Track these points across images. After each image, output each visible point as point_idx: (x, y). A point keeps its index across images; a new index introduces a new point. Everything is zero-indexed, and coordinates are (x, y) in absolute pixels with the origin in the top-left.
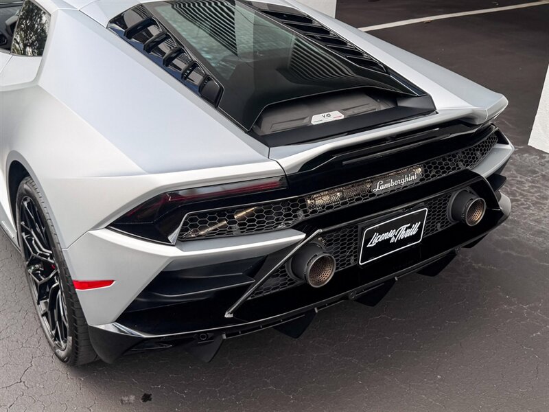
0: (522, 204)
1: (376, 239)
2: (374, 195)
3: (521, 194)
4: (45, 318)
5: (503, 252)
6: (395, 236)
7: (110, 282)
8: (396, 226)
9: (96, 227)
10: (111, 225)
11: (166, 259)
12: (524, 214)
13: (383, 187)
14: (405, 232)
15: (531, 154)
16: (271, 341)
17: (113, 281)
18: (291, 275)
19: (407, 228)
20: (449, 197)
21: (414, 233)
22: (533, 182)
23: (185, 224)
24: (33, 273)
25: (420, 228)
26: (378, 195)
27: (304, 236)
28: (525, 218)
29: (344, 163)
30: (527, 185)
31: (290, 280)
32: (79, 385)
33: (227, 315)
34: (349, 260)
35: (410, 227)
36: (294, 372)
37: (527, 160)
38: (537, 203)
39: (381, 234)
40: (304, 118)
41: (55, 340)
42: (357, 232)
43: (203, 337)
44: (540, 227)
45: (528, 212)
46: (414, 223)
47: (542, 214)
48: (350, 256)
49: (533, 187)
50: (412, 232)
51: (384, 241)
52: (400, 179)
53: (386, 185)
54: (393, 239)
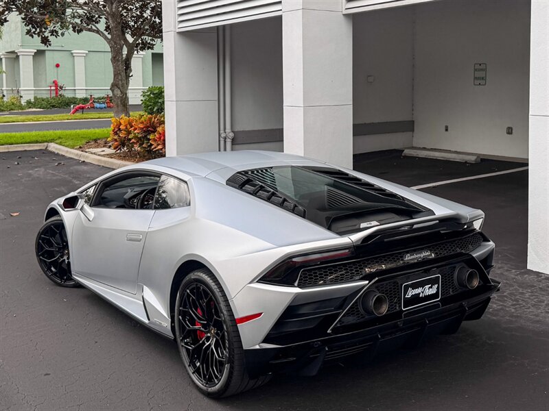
1: (411, 293)
2: (405, 262)
3: (522, 300)
5: (509, 334)
6: (423, 293)
7: (259, 315)
8: (422, 284)
9: (251, 283)
10: (260, 280)
12: (525, 312)
13: (410, 258)
14: (429, 290)
15: (530, 275)
17: (261, 314)
18: (362, 311)
19: (429, 288)
20: (454, 270)
21: (435, 292)
22: (532, 292)
23: (301, 276)
25: (438, 288)
27: (367, 282)
28: (526, 314)
29: (385, 240)
30: (527, 295)
31: (362, 315)
33: (329, 331)
34: (396, 306)
35: (431, 287)
37: (527, 279)
38: (535, 305)
39: (413, 289)
40: (355, 225)
42: (398, 283)
43: (316, 344)
44: (538, 318)
45: (528, 310)
46: (433, 284)
47: (539, 311)
48: (396, 303)
49: (532, 296)
50: (433, 291)
51: (416, 294)
52: (420, 253)
53: (412, 257)
54: (421, 294)
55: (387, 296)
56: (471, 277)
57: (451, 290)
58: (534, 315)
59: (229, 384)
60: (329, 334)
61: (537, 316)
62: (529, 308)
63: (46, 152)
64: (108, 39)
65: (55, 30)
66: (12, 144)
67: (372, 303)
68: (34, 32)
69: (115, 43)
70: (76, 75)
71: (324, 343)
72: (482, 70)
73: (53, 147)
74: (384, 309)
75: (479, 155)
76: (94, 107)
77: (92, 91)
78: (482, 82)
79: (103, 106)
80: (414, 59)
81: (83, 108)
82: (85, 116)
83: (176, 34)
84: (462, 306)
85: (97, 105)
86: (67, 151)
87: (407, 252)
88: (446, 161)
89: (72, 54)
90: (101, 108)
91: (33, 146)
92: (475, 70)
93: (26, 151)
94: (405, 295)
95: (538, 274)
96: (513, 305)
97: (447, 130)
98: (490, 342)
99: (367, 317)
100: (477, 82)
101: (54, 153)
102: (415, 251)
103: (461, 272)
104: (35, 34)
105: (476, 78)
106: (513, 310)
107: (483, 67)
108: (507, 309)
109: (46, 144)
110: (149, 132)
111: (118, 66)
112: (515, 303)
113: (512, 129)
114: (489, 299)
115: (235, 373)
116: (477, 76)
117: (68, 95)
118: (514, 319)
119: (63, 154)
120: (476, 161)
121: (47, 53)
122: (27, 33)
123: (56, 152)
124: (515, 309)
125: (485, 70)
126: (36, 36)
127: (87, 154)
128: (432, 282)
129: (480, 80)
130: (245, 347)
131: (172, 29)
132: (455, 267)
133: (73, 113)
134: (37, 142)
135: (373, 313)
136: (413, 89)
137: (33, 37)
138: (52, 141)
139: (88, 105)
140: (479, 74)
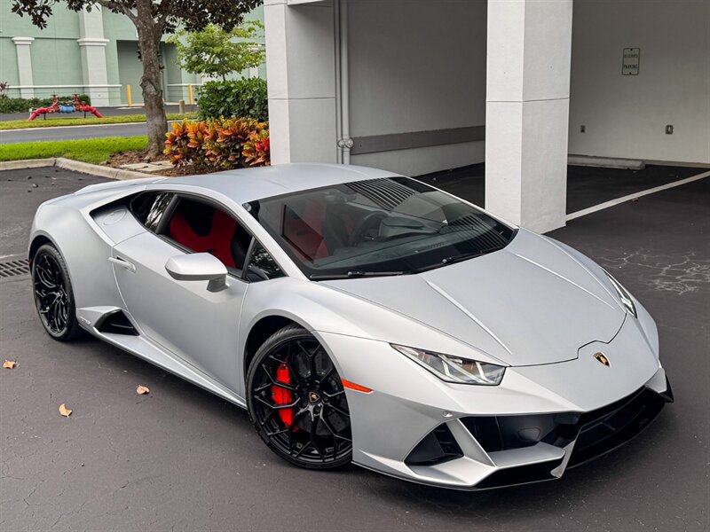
63: (56, 169)
64: (135, 17)
65: (47, 7)
66: (9, 160)
68: (23, 9)
69: (144, 22)
70: (20, 69)
72: (633, 56)
73: (64, 162)
75: (643, 161)
76: (58, 111)
77: (56, 91)
78: (634, 71)
79: (71, 109)
81: (44, 112)
82: (48, 122)
83: (287, 8)
85: (62, 108)
86: (92, 169)
88: (601, 168)
89: (13, 41)
90: (68, 112)
91: (36, 162)
92: (625, 56)
93: (28, 168)
97: (583, 131)
100: (626, 71)
101: (68, 170)
104: (25, 11)
105: (625, 67)
107: (635, 52)
109: (53, 159)
110: (238, 141)
111: (149, 55)
113: (671, 127)
116: (627, 63)
117: (12, 95)
119: (87, 171)
120: (640, 167)
122: (14, 10)
123: (73, 169)
125: (638, 56)
126: (25, 14)
127: (125, 171)
129: (631, 68)
133: (33, 118)
134: (40, 157)
137: (22, 15)
138: (59, 155)
139: (51, 108)
140: (629, 62)
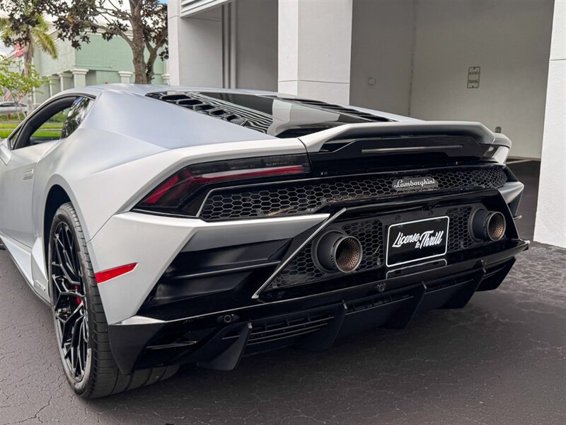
0: (538, 279)
1: (402, 240)
2: (395, 191)
3: (535, 273)
4: (68, 360)
5: (527, 311)
6: (420, 242)
7: (130, 267)
8: (420, 229)
9: (121, 211)
10: (136, 207)
11: (190, 230)
12: (540, 285)
13: (403, 185)
14: (430, 239)
15: (537, 247)
16: (301, 379)
18: (317, 265)
19: (431, 235)
20: (469, 213)
21: (439, 243)
22: (544, 265)
23: (209, 201)
24: (60, 316)
25: (444, 237)
26: (399, 192)
27: (328, 215)
28: (543, 288)
29: (363, 151)
30: (539, 267)
31: (317, 271)
32: (96, 418)
33: (255, 296)
34: (375, 260)
35: (433, 235)
36: (326, 403)
37: (535, 251)
38: (551, 278)
39: (405, 235)
41: (76, 376)
42: (381, 224)
43: (228, 319)
44: (559, 293)
45: (544, 284)
46: (437, 230)
47: (558, 285)
48: (377, 255)
49: (545, 268)
50: (436, 241)
51: (409, 244)
52: (419, 180)
53: (406, 184)
54: (418, 244)
55: (362, 244)
56: (494, 223)
57: (462, 243)
58: (553, 290)
59: (94, 381)
60: (255, 301)
61: (557, 290)
62: (544, 281)
64: (130, 41)
65: (86, 36)
67: (333, 251)
68: (65, 36)
69: (137, 45)
71: (244, 316)
72: (475, 73)
74: (355, 262)
78: (475, 85)
80: (412, 65)
83: (180, 19)
84: (479, 265)
87: (400, 177)
89: (119, 74)
92: (470, 74)
94: (391, 243)
95: (546, 246)
96: (524, 278)
98: (503, 321)
99: (326, 275)
100: (471, 85)
102: (413, 176)
103: (478, 217)
105: (470, 82)
106: (526, 284)
107: (477, 70)
108: (518, 282)
111: (140, 67)
112: (526, 275)
114: (513, 260)
115: (102, 364)
116: (470, 79)
118: (529, 294)
121: (97, 73)
122: (59, 36)
124: (528, 282)
125: (478, 73)
126: (66, 39)
128: (436, 227)
129: (474, 83)
130: (110, 322)
131: (176, 13)
132: (470, 209)
135: (335, 269)
136: (410, 94)
137: (64, 40)
140: (472, 77)
